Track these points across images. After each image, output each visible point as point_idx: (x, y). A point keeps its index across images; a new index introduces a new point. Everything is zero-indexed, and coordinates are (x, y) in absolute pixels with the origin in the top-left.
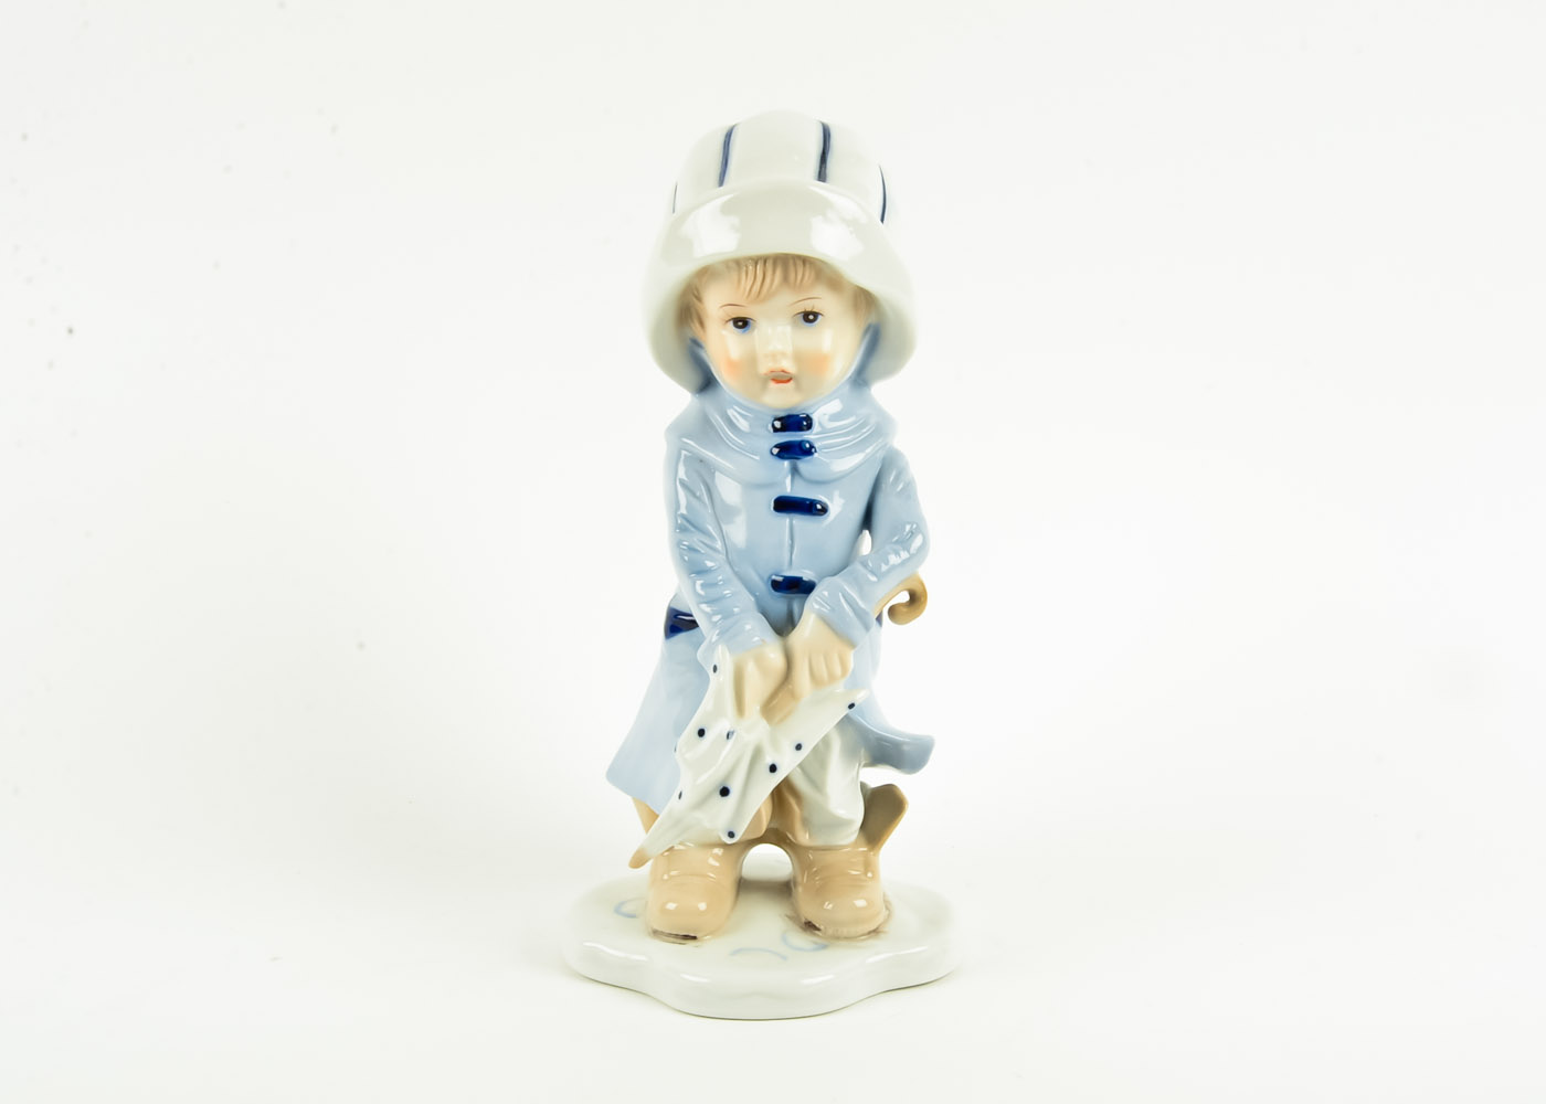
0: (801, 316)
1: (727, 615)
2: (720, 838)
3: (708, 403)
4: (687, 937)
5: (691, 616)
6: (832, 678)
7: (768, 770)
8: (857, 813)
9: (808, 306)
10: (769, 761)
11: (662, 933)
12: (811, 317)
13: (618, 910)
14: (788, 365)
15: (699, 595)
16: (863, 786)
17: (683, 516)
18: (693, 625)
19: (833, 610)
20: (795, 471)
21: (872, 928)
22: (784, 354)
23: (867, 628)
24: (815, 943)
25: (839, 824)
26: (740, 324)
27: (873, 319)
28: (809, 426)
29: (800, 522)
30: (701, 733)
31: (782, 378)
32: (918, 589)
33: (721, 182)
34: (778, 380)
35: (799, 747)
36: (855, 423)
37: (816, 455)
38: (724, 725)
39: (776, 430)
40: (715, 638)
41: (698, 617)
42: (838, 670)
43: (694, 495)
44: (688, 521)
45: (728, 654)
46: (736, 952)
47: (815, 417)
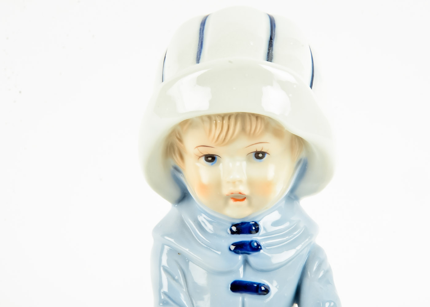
0: (253, 154)
3: (184, 211)
9: (259, 148)
12: (260, 155)
14: (244, 189)
17: (165, 294)
20: (246, 262)
22: (241, 181)
26: (210, 159)
27: (303, 155)
28: (257, 230)
29: (249, 298)
31: (239, 198)
33: (198, 60)
34: (236, 200)
36: (288, 228)
37: (261, 251)
39: (233, 233)
43: (174, 278)
44: (169, 297)
47: (261, 224)
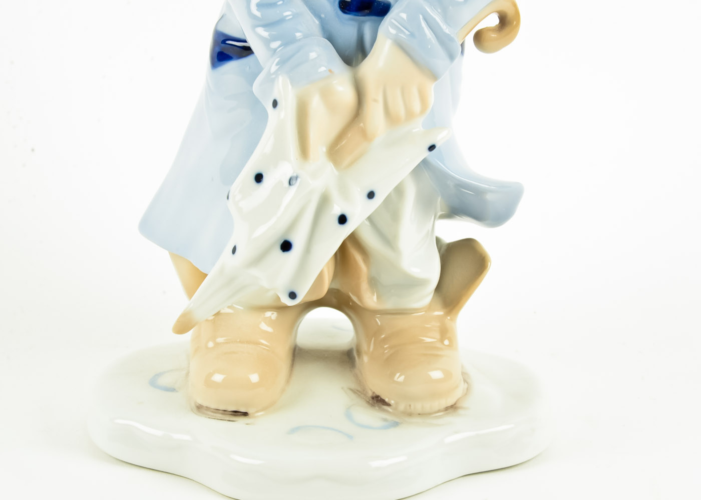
1: (288, 41)
2: (278, 298)
4: (236, 413)
5: (245, 41)
6: (410, 115)
7: (337, 221)
8: (432, 271)
10: (338, 212)
11: (208, 408)
13: (153, 383)
15: (254, 17)
16: (438, 240)
18: (247, 51)
19: (412, 35)
21: (449, 404)
23: (452, 57)
24: (385, 420)
25: (412, 284)
30: (259, 178)
32: (510, 12)
35: (371, 195)
38: (286, 170)
40: (274, 68)
41: (252, 43)
42: (417, 106)
45: (290, 87)
46: (294, 430)
